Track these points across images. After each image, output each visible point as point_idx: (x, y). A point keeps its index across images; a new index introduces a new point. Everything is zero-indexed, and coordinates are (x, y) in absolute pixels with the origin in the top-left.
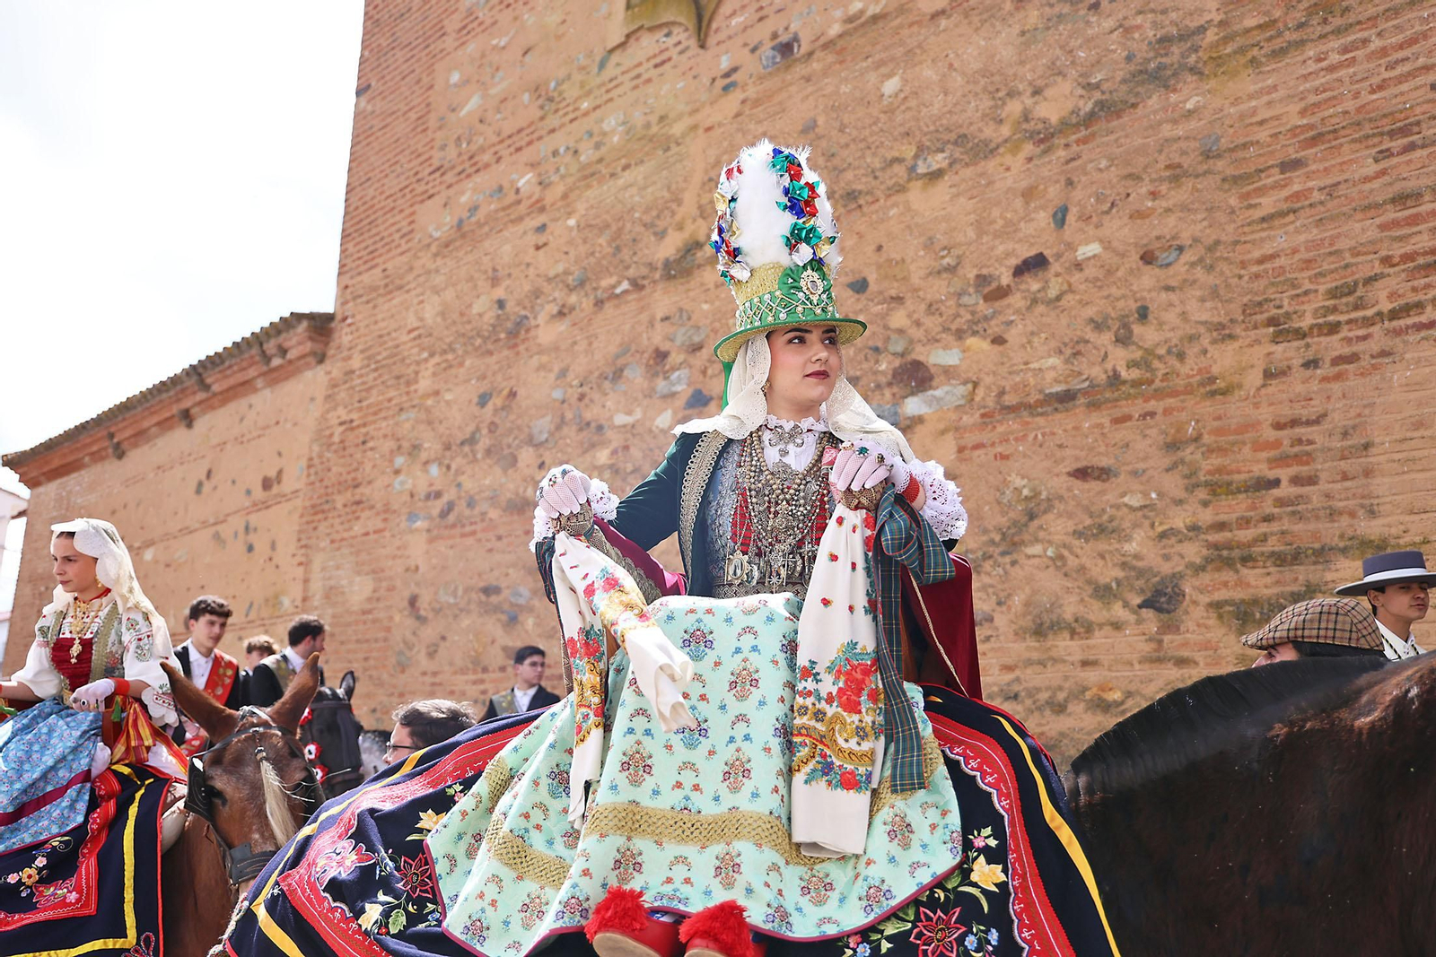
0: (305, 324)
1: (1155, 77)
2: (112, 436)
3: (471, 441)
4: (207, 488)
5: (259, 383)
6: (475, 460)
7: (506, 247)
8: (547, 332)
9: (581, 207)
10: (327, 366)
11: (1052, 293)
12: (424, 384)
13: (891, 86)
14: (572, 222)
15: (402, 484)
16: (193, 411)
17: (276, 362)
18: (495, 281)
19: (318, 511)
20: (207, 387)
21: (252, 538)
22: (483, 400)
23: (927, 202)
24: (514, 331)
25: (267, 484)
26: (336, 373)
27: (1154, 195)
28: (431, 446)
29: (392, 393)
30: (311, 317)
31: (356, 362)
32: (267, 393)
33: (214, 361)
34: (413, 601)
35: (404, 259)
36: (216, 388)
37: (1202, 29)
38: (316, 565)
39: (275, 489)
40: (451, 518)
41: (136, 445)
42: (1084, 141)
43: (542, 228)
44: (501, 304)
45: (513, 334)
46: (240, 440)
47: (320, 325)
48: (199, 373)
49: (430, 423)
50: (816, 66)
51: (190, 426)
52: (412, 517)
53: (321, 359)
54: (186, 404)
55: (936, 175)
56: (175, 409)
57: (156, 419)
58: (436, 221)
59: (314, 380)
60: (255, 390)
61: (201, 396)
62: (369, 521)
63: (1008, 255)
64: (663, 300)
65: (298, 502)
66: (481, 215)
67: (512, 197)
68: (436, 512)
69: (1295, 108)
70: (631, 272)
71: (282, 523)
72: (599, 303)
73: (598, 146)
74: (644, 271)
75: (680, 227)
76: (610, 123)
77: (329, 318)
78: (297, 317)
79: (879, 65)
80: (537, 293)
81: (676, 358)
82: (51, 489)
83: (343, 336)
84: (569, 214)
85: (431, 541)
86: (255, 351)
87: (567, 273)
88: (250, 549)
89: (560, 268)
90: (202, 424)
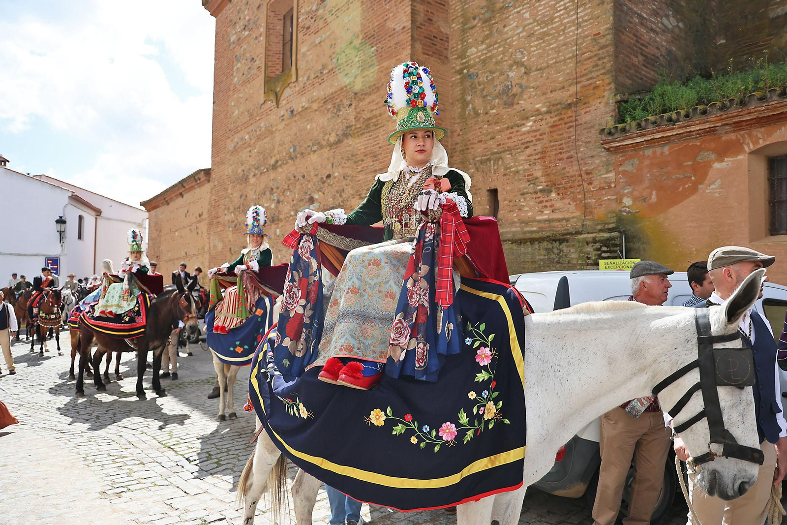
0: (203, 172)
1: (346, 135)
2: (165, 199)
3: (239, 208)
4: (187, 216)
5: (196, 187)
6: (240, 213)
7: (244, 155)
8: (252, 180)
9: (257, 147)
10: (210, 183)
11: (331, 183)
12: (229, 191)
13: (309, 127)
14: (256, 151)
15: (227, 218)
16: (183, 193)
17: (199, 182)
18: (242, 164)
19: (210, 224)
20: (184, 187)
21: (198, 231)
22: (241, 196)
23: (314, 157)
24: (245, 179)
25: (200, 215)
26: (212, 186)
27: (345, 163)
28: (232, 208)
29: (223, 193)
30: (204, 170)
31: (216, 183)
32: (198, 189)
33: (184, 180)
34: (230, 249)
35: (225, 154)
36: (187, 187)
37: (352, 126)
38: (211, 239)
39: (202, 217)
40: (236, 228)
41: (171, 201)
42: (336, 148)
43: (250, 151)
44: (243, 171)
45: (246, 180)
46: (194, 203)
47: (207, 172)
48: (182, 183)
49: (231, 202)
50: (297, 118)
51: (182, 197)
52: (229, 227)
53: (209, 181)
54: (180, 191)
55: (315, 151)
56: (179, 192)
57: (174, 195)
58: (230, 146)
59: (207, 187)
60: (195, 188)
61: (183, 189)
62: (220, 228)
63: (325, 173)
64: (272, 175)
65: (206, 221)
66: (238, 146)
67: (245, 141)
68: (233, 226)
69: (363, 147)
70: (267, 166)
71: (203, 227)
72: (261, 174)
73: (260, 130)
74: (269, 166)
75: (275, 156)
76: (262, 125)
77: (210, 169)
78: (201, 171)
79: (307, 121)
80: (250, 169)
81: (275, 190)
82: (153, 212)
83: (213, 175)
84: (255, 148)
85: (233, 234)
86: (193, 178)
87: (255, 164)
88: (198, 233)
89: (254, 163)
90: (185, 196)
